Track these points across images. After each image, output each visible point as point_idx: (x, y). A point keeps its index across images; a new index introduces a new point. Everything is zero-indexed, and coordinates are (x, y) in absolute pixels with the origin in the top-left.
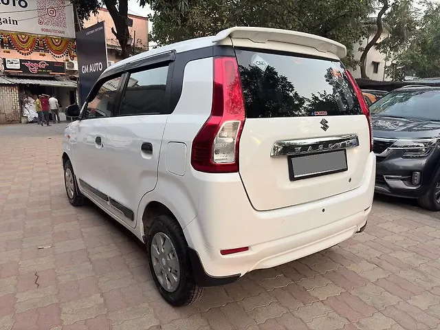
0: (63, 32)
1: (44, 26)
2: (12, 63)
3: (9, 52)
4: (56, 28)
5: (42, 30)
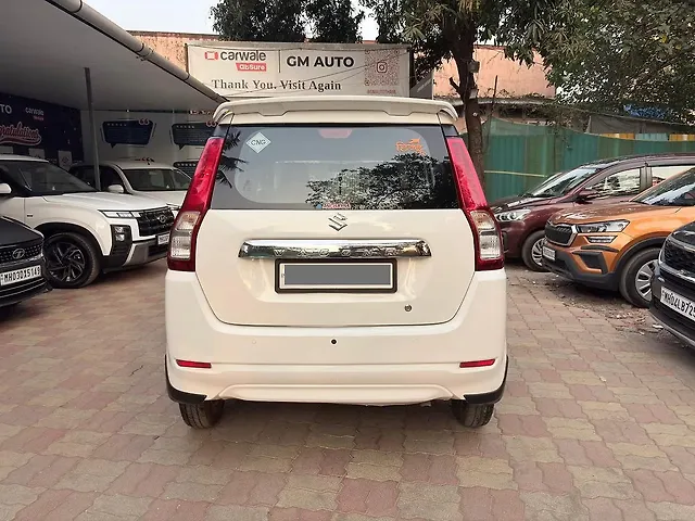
0: (394, 92)
1: (371, 88)
4: (387, 88)
5: (369, 91)
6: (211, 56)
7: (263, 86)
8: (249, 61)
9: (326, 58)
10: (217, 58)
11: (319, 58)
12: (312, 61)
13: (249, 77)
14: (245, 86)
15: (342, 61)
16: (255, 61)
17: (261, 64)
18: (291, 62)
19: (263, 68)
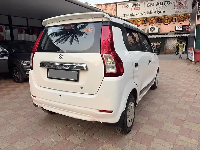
0: (186, 11)
1: (177, 11)
2: (179, 27)
3: (160, 25)
4: (183, 10)
5: (175, 12)
6: (124, 7)
7: (139, 14)
8: (135, 7)
9: (160, 2)
10: (125, 7)
11: (158, 3)
12: (155, 4)
13: (134, 12)
14: (133, 15)
15: (166, 3)
16: (137, 7)
17: (138, 8)
18: (148, 5)
19: (139, 8)
